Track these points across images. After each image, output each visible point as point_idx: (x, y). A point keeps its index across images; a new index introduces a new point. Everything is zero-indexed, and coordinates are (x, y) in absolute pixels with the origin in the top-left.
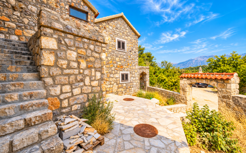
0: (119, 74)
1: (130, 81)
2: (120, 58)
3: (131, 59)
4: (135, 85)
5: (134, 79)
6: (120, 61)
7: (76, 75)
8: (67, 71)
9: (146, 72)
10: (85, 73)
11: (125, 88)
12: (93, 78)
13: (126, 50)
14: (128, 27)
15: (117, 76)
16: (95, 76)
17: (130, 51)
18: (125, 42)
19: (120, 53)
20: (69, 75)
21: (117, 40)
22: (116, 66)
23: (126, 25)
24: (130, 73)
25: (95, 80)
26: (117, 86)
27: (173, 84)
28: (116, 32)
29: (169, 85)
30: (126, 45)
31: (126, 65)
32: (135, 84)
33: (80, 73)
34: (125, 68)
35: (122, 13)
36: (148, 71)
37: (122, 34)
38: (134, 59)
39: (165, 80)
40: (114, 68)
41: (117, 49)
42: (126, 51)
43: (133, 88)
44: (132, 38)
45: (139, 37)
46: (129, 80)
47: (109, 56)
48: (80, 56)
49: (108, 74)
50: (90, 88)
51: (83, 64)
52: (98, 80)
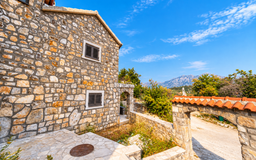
0: (86, 94)
1: (104, 105)
2: (88, 70)
3: (107, 73)
4: (112, 111)
5: (112, 102)
6: (89, 75)
9: (130, 93)
11: (95, 116)
13: (100, 59)
14: (104, 31)
15: (80, 98)
17: (107, 62)
18: (99, 48)
19: (90, 63)
21: (86, 43)
22: (79, 82)
23: (102, 28)
24: (105, 93)
26: (80, 114)
27: (162, 107)
28: (84, 32)
29: (157, 109)
30: (100, 53)
31: (100, 81)
32: (112, 109)
34: (96, 86)
35: (96, 11)
36: (133, 91)
37: (94, 37)
38: (111, 73)
39: (153, 102)
40: (75, 84)
41: (83, 56)
42: (100, 62)
43: (108, 116)
44: (111, 46)
45: (120, 46)
46: (103, 103)
47: (68, 65)
49: (62, 95)
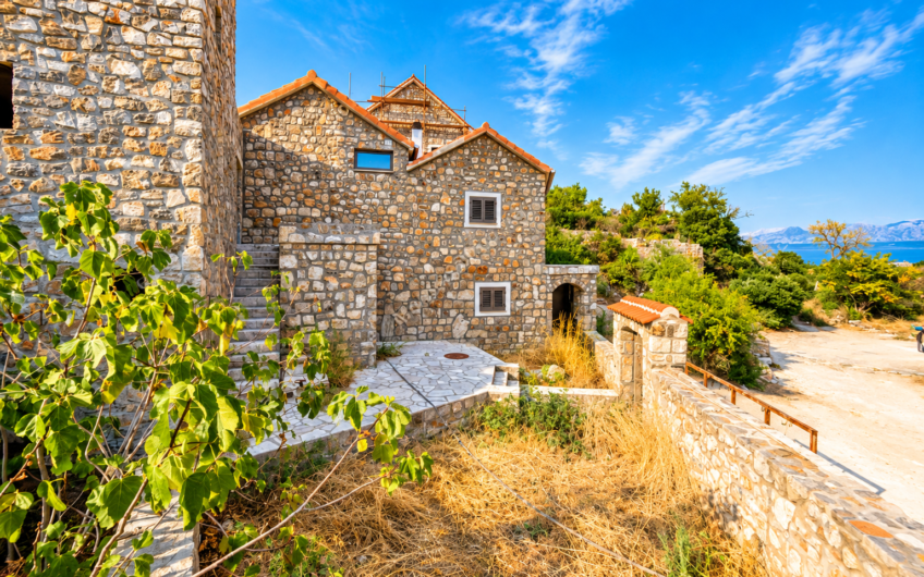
0: (474, 290)
1: (511, 310)
2: (475, 247)
3: (516, 245)
4: (531, 324)
5: (529, 305)
6: (478, 255)
7: (322, 301)
8: (312, 295)
10: (336, 298)
11: (492, 329)
12: (352, 305)
13: (499, 221)
14: (509, 155)
15: (465, 295)
16: (354, 302)
18: (495, 199)
19: (478, 233)
20: (311, 301)
21: (471, 198)
22: (463, 270)
25: (355, 309)
26: (467, 322)
30: (498, 207)
31: (499, 264)
32: (530, 320)
33: (327, 298)
34: (493, 274)
36: (593, 282)
37: (484, 179)
38: (527, 246)
40: (458, 274)
41: (466, 224)
42: (498, 226)
43: (521, 334)
46: (508, 307)
47: (445, 245)
48: (328, 272)
49: (440, 291)
50: (346, 321)
51: (333, 283)
52: (361, 309)
